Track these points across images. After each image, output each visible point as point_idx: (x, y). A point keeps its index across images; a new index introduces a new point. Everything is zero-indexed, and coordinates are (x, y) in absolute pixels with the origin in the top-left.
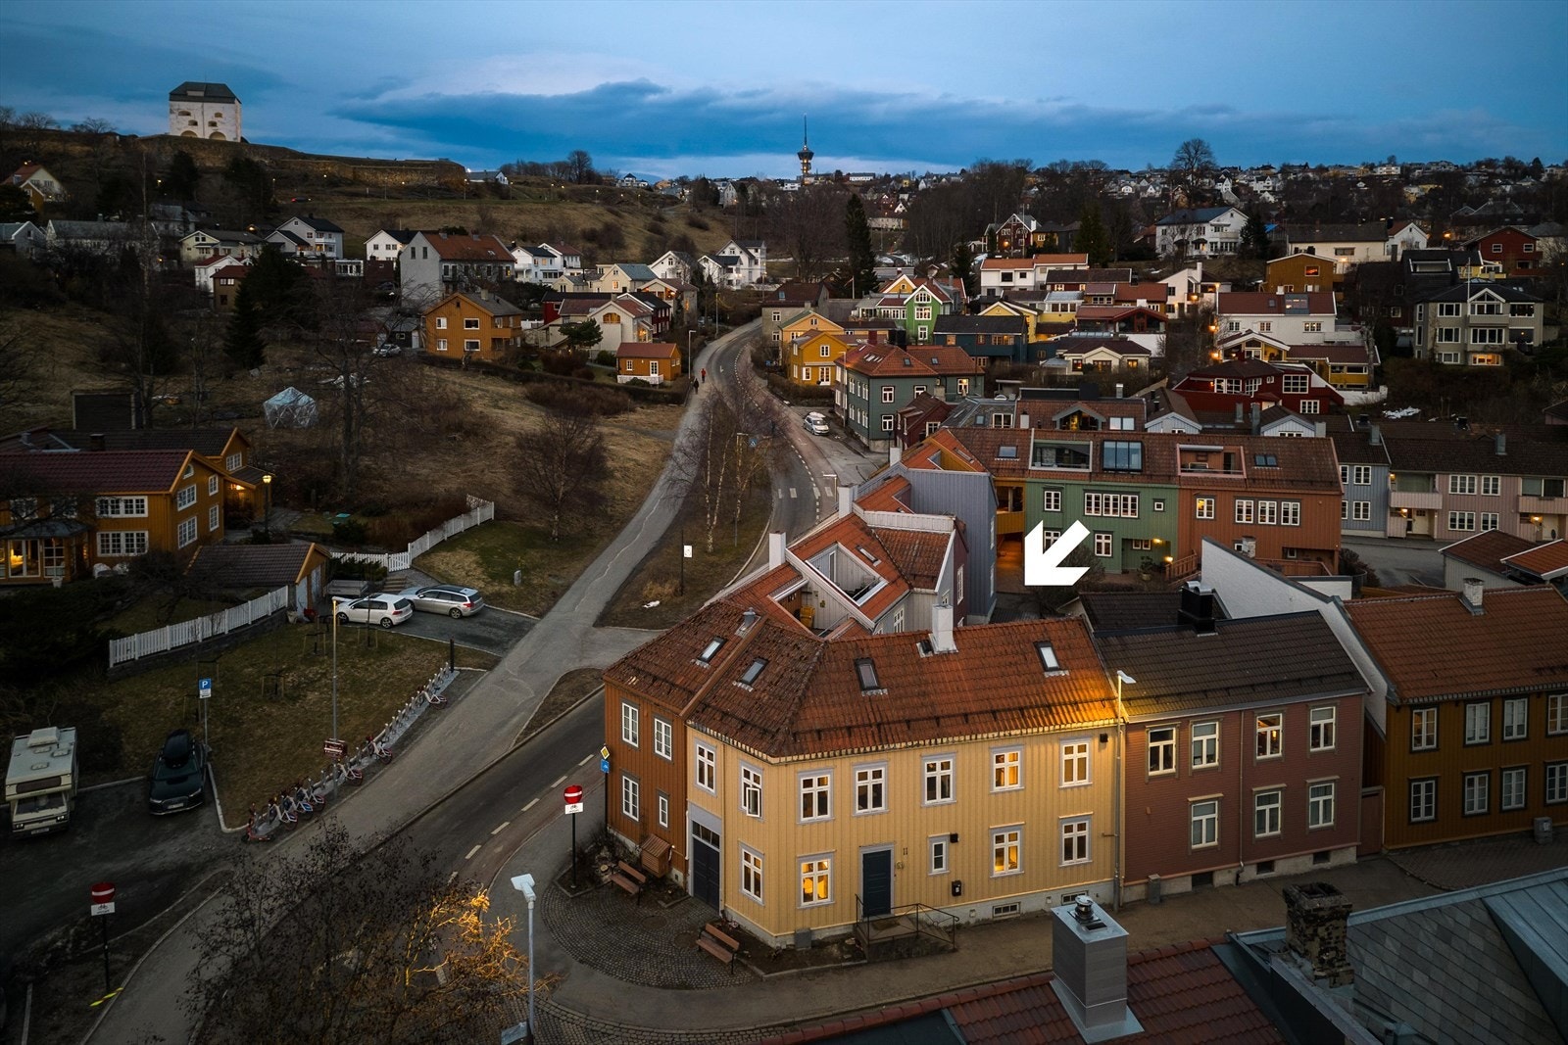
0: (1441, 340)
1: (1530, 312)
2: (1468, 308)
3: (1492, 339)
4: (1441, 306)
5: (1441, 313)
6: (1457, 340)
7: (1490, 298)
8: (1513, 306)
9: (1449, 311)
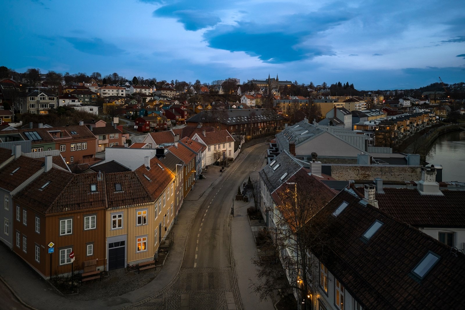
0: (31, 107)
1: (53, 99)
2: (38, 98)
3: (45, 107)
4: (31, 98)
5: (31, 100)
6: (35, 107)
7: (43, 95)
8: (49, 98)
9: (33, 99)
